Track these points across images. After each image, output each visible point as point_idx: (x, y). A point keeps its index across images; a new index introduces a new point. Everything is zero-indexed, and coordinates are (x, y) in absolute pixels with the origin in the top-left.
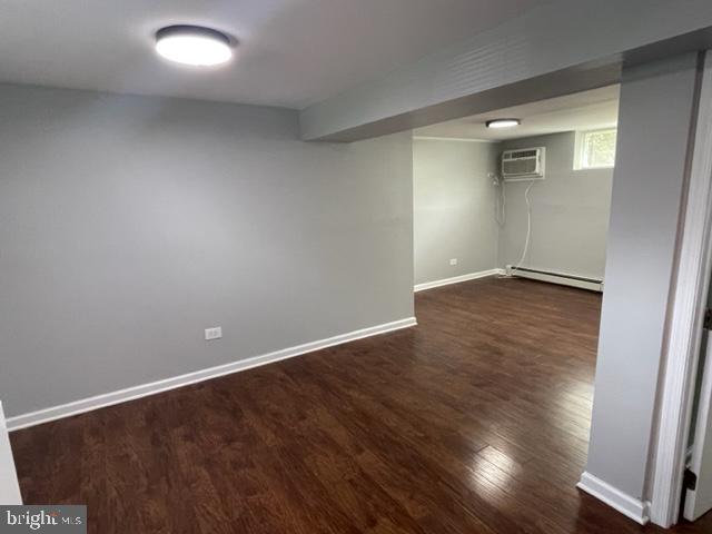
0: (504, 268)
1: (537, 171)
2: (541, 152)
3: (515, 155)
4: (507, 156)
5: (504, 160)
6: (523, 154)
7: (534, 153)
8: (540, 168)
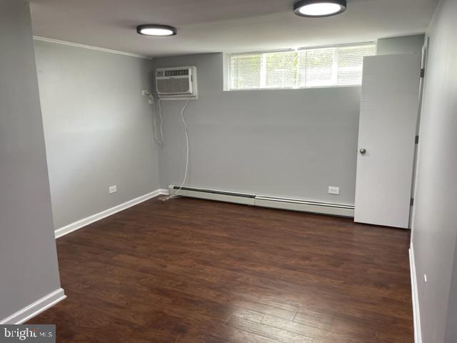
0: (167, 188)
1: (191, 91)
2: (193, 72)
3: (168, 74)
4: (160, 74)
5: (157, 78)
6: (176, 73)
7: (186, 72)
8: (193, 88)
